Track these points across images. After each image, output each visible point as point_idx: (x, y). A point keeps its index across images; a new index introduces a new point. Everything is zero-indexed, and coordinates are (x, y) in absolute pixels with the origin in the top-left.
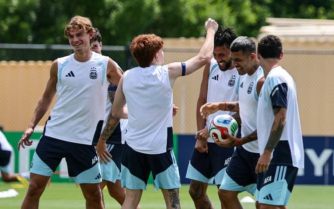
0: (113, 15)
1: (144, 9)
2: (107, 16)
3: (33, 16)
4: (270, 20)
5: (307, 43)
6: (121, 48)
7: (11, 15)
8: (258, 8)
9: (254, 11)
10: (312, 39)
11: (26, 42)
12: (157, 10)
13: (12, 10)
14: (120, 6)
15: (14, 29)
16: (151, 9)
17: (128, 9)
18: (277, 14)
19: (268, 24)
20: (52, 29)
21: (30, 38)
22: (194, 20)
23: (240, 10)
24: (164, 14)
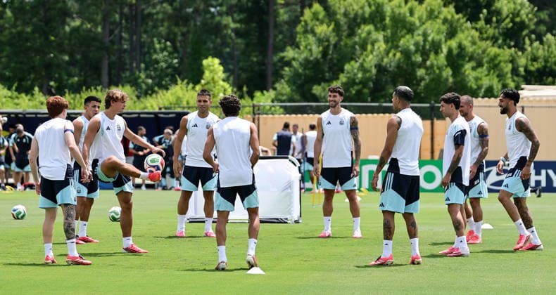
0: (423, 84)
1: (442, 80)
2: (418, 85)
3: (371, 85)
4: (523, 86)
5: (548, 101)
6: (428, 105)
7: (357, 84)
8: (516, 78)
9: (514, 81)
10: (551, 98)
11: (367, 102)
12: (451, 80)
13: (357, 81)
14: (427, 77)
15: (359, 93)
16: (447, 80)
17: (432, 80)
18: (528, 83)
19: (522, 89)
20: (383, 93)
21: (369, 99)
22: (474, 87)
23: (505, 81)
24: (455, 83)
